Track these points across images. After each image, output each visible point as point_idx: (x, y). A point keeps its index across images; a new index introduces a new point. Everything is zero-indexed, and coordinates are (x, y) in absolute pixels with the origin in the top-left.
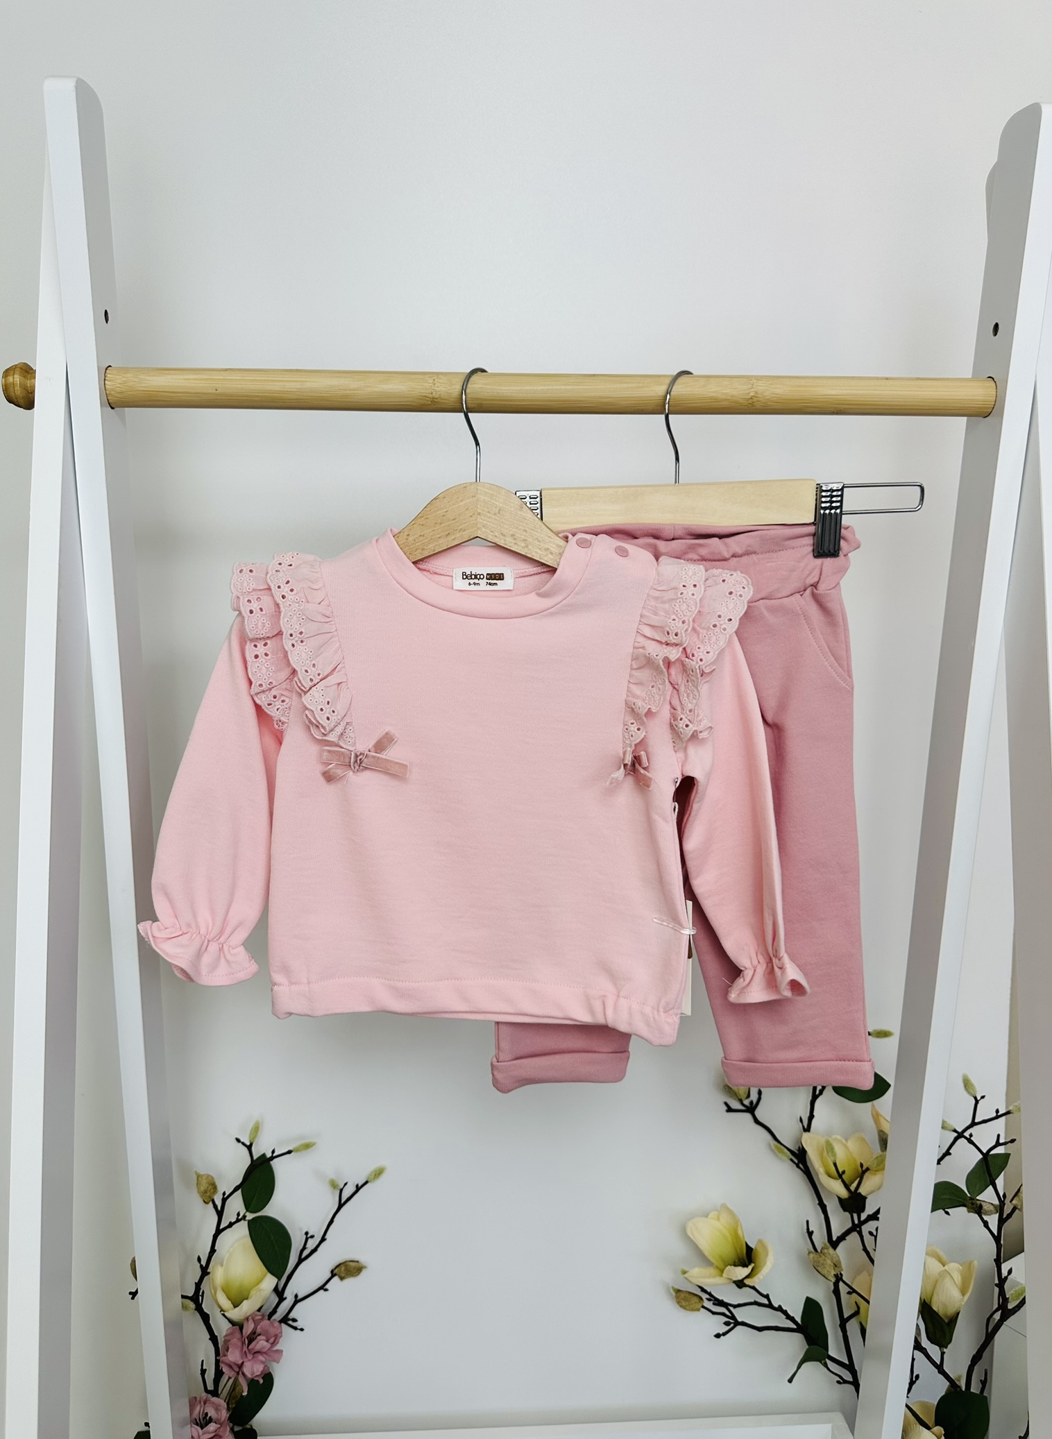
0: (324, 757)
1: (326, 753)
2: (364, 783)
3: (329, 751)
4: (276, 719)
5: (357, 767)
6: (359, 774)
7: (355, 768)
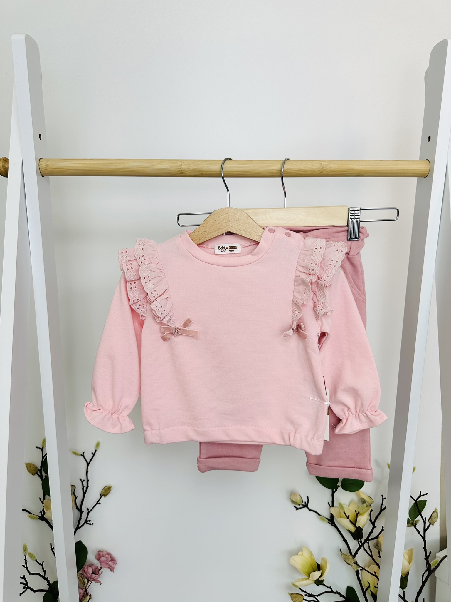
0: (162, 330)
1: (162, 329)
2: (179, 341)
3: (164, 328)
4: (140, 315)
5: (176, 334)
6: (177, 337)
7: (175, 334)
